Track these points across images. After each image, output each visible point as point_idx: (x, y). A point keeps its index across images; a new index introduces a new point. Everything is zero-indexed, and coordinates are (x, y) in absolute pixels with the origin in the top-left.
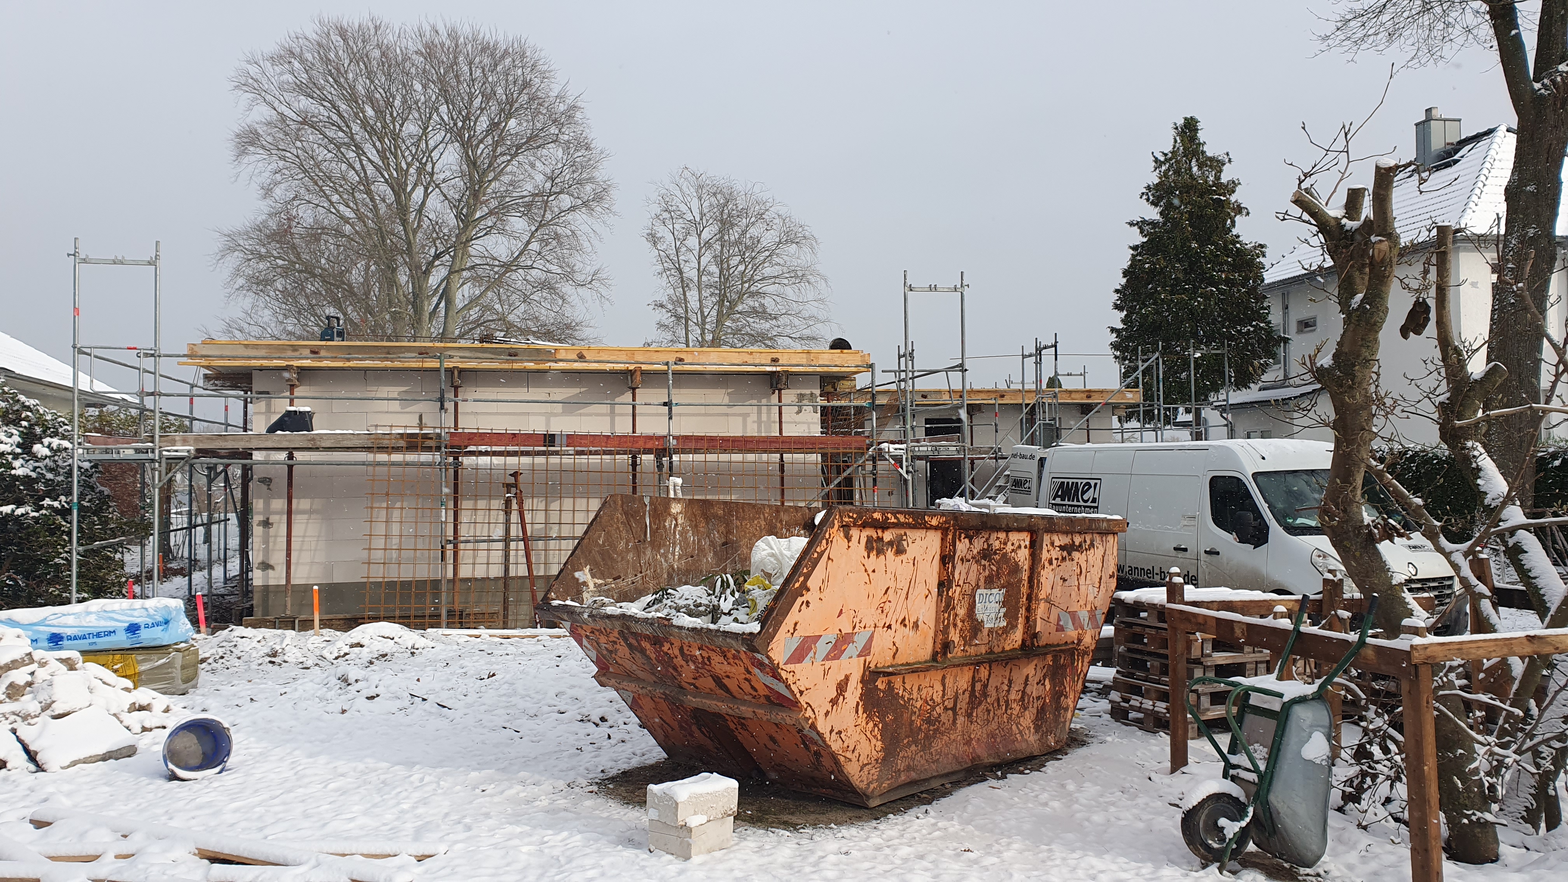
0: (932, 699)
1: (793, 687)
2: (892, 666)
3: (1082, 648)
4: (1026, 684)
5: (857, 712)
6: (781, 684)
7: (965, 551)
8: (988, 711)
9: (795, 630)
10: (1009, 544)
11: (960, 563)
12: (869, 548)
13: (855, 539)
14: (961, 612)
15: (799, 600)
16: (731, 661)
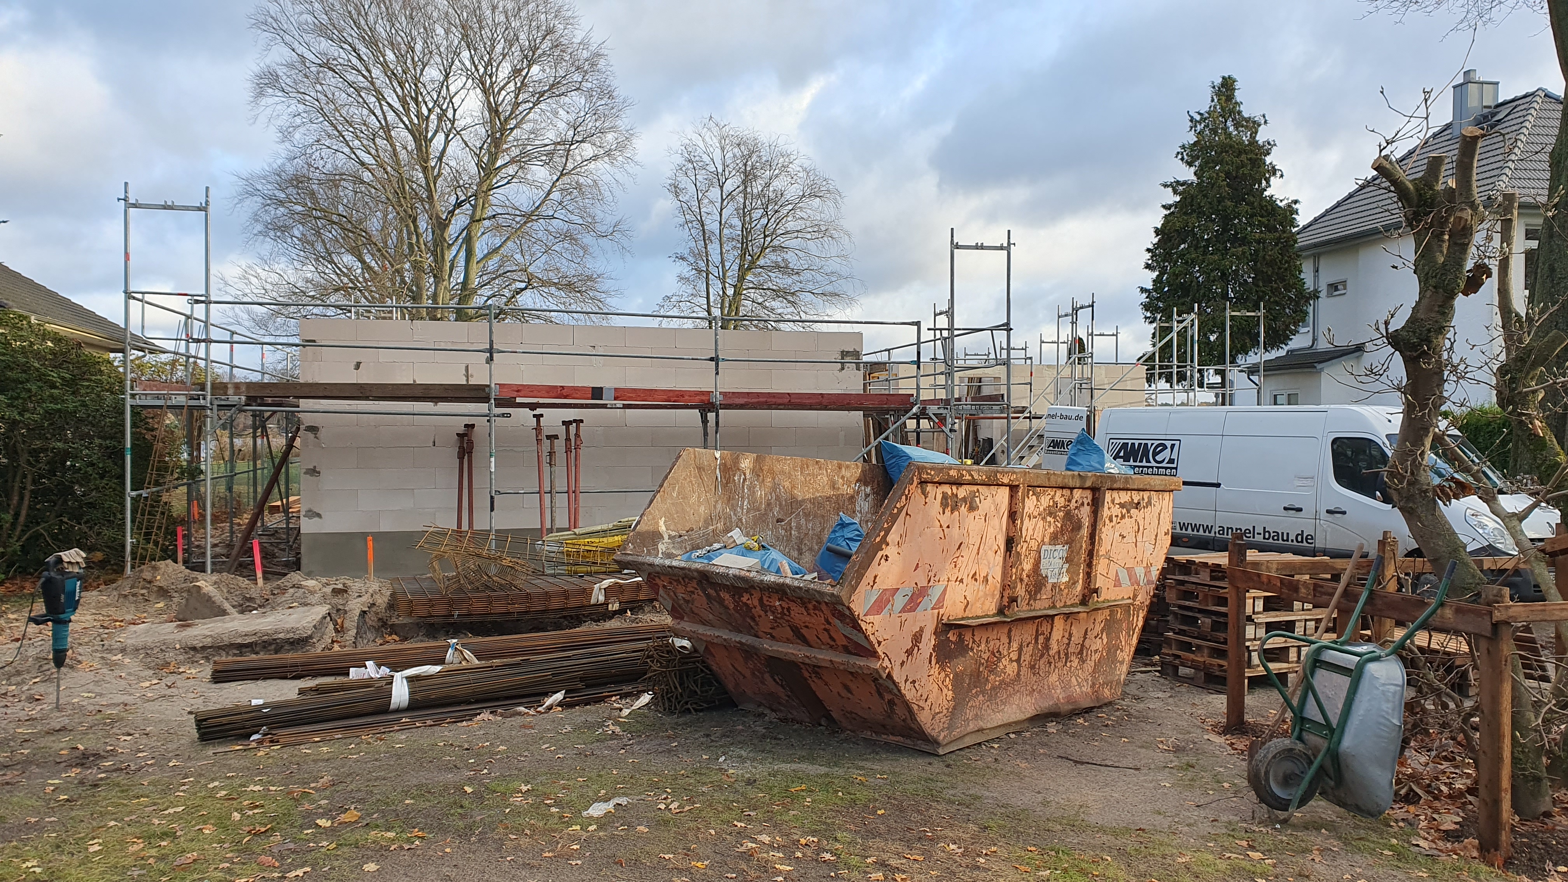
0: (998, 651)
1: (872, 638)
2: (963, 619)
3: (1137, 603)
4: (1085, 638)
5: (930, 662)
6: (861, 635)
7: (1032, 509)
8: (1050, 663)
9: (874, 582)
10: (1074, 501)
11: (1027, 519)
12: (944, 504)
13: (931, 496)
14: (1027, 566)
15: (880, 554)
16: (812, 612)
